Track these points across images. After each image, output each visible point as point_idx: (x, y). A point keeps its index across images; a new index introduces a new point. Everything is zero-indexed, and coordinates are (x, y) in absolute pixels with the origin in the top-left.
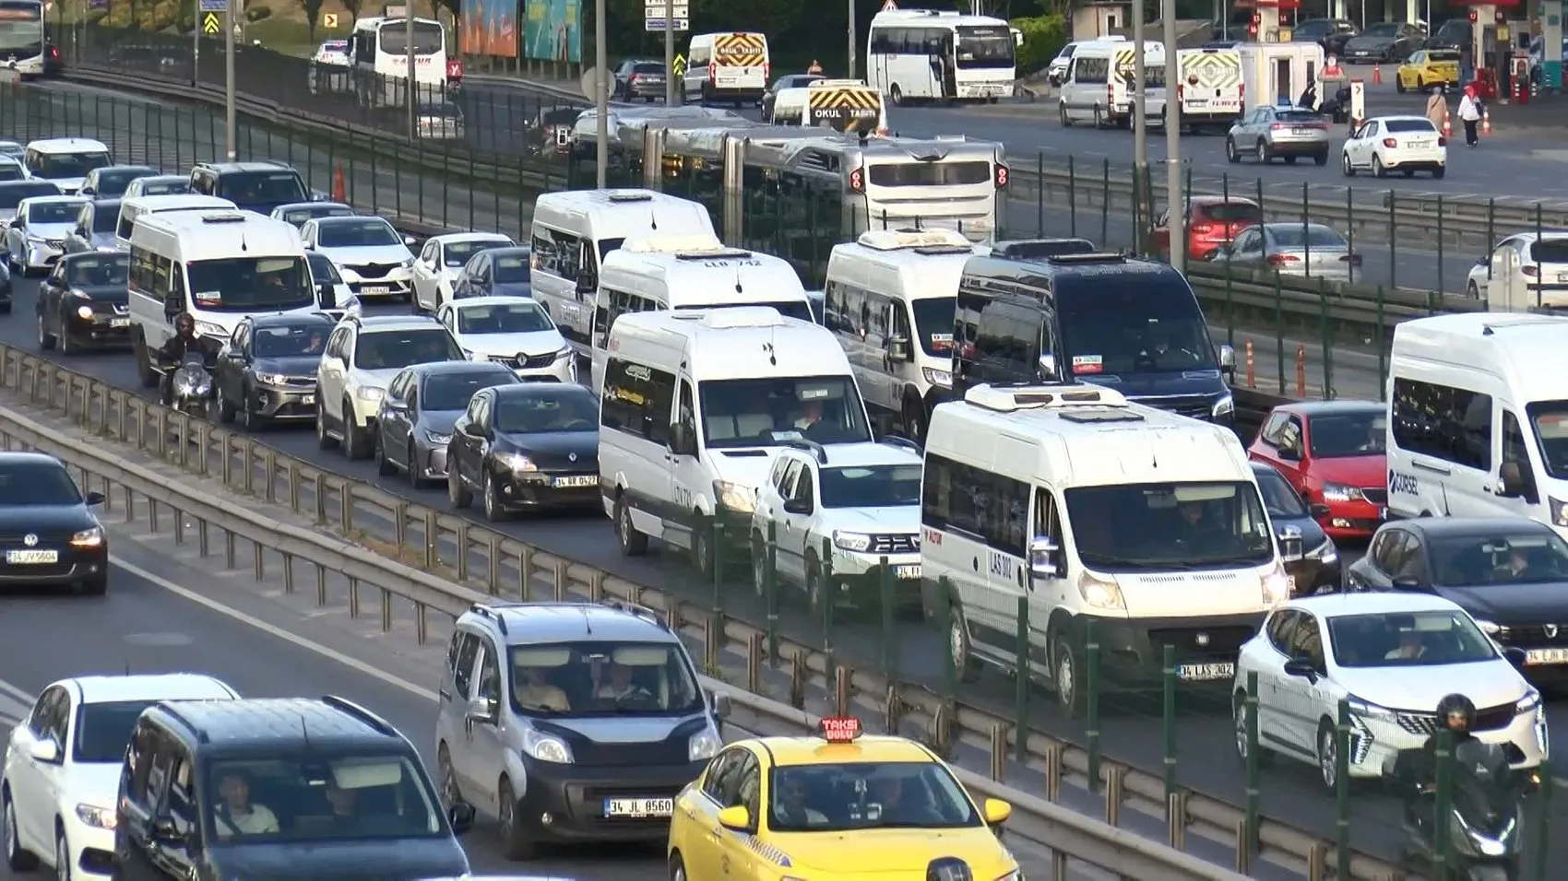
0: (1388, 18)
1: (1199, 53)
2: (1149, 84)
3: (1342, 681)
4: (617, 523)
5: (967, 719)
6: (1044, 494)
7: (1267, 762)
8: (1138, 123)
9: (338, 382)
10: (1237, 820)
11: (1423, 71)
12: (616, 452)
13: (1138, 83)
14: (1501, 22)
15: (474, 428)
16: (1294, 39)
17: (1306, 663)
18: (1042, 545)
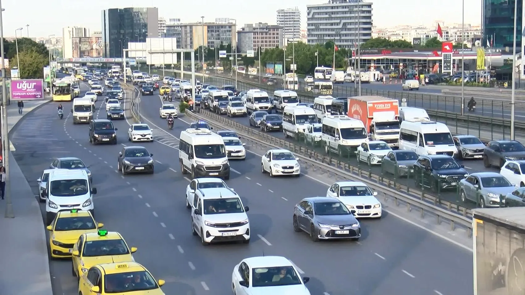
0: (388, 68)
1: (363, 73)
2: (357, 77)
3: (370, 152)
4: (285, 134)
5: (332, 160)
6: (337, 129)
7: (361, 162)
8: (355, 82)
9: (229, 109)
10: (368, 173)
11: (393, 75)
12: (285, 125)
13: (355, 77)
14: (403, 68)
15: (264, 120)
16: (376, 71)
17: (366, 150)
18: (338, 136)
